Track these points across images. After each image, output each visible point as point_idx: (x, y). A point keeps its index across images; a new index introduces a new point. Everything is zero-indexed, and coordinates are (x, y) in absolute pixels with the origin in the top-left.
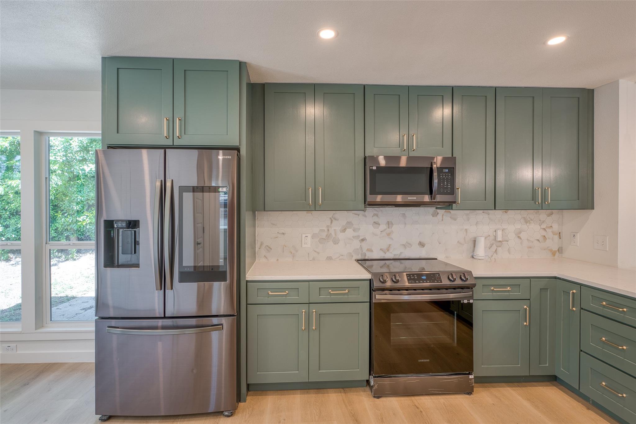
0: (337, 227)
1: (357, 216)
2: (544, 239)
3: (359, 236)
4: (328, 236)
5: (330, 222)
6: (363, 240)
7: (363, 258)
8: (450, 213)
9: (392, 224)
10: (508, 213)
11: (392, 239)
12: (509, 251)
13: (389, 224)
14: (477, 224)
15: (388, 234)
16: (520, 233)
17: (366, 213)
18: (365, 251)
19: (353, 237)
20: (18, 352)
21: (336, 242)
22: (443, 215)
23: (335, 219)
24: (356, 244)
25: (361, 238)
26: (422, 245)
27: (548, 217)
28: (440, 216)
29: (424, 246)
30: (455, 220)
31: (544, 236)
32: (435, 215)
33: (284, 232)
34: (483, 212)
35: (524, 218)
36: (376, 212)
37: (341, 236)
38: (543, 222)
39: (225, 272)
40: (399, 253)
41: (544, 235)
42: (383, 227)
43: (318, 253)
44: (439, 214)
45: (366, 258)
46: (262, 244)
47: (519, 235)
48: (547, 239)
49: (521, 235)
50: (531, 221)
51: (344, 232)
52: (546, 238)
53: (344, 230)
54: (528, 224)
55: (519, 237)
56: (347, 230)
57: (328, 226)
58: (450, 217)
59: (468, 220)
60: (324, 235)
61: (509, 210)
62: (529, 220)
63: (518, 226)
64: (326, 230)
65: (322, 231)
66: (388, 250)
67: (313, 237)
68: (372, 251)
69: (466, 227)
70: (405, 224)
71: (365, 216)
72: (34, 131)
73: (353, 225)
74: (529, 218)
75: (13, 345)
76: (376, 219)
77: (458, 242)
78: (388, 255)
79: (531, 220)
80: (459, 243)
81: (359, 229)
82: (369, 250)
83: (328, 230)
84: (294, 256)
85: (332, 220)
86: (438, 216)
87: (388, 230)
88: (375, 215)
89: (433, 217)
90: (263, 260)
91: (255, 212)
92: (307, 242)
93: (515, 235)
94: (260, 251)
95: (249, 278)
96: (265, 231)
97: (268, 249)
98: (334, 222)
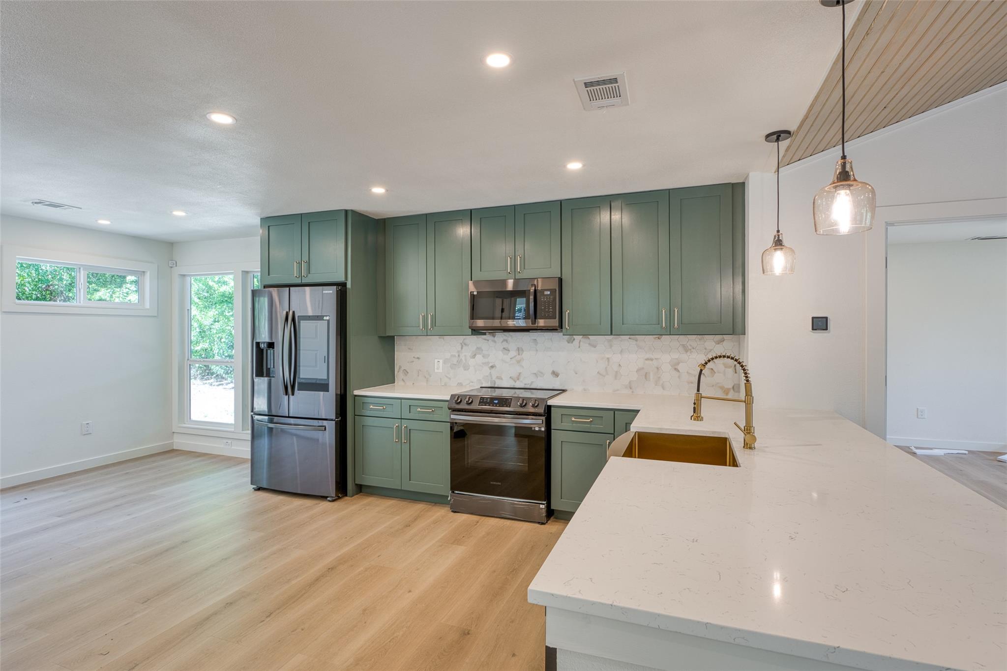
0: (467, 352)
1: (486, 341)
2: (712, 372)
3: (488, 363)
4: (459, 362)
5: (460, 347)
6: (492, 367)
7: (493, 386)
8: (589, 338)
9: (522, 350)
10: (662, 339)
11: (523, 367)
12: (663, 388)
13: (519, 350)
14: (621, 352)
15: (519, 362)
16: (678, 364)
17: (496, 339)
18: (494, 378)
19: (483, 363)
20: (233, 448)
21: (466, 368)
22: (580, 341)
23: (465, 344)
24: (486, 370)
25: (490, 365)
26: (555, 374)
27: (717, 345)
28: (576, 342)
29: (558, 376)
30: (595, 347)
31: (712, 369)
33: (419, 357)
34: (629, 338)
35: (684, 346)
36: (505, 338)
37: (472, 362)
38: (710, 351)
39: (326, 385)
40: (530, 382)
41: (712, 367)
42: (513, 353)
43: (450, 379)
44: (575, 340)
45: (496, 386)
46: (400, 367)
47: (676, 367)
48: (715, 373)
49: (679, 367)
50: (692, 350)
51: (474, 358)
52: (714, 371)
53: (474, 356)
54: (689, 353)
55: (676, 369)
56: (477, 356)
57: (458, 352)
58: (589, 344)
59: (611, 346)
60: (455, 360)
61: (663, 336)
62: (690, 348)
63: (675, 355)
64: (457, 355)
65: (454, 356)
66: (518, 379)
67: (444, 362)
68: (502, 379)
69: (607, 356)
70: (537, 350)
71: (495, 342)
72: (242, 271)
73: (482, 350)
74: (691, 345)
75: (229, 441)
76: (505, 345)
77: (598, 372)
78: (518, 385)
79: (693, 348)
80: (600, 374)
81: (489, 355)
82: (499, 378)
83: (459, 356)
84: (427, 381)
85: (463, 345)
86: (574, 342)
87: (518, 357)
88: (504, 340)
89: (569, 343)
90: (401, 383)
91: (393, 337)
92: (439, 368)
93: (671, 367)
94: (399, 375)
95: (356, 392)
96: (403, 355)
97: (406, 372)
98: (464, 348)
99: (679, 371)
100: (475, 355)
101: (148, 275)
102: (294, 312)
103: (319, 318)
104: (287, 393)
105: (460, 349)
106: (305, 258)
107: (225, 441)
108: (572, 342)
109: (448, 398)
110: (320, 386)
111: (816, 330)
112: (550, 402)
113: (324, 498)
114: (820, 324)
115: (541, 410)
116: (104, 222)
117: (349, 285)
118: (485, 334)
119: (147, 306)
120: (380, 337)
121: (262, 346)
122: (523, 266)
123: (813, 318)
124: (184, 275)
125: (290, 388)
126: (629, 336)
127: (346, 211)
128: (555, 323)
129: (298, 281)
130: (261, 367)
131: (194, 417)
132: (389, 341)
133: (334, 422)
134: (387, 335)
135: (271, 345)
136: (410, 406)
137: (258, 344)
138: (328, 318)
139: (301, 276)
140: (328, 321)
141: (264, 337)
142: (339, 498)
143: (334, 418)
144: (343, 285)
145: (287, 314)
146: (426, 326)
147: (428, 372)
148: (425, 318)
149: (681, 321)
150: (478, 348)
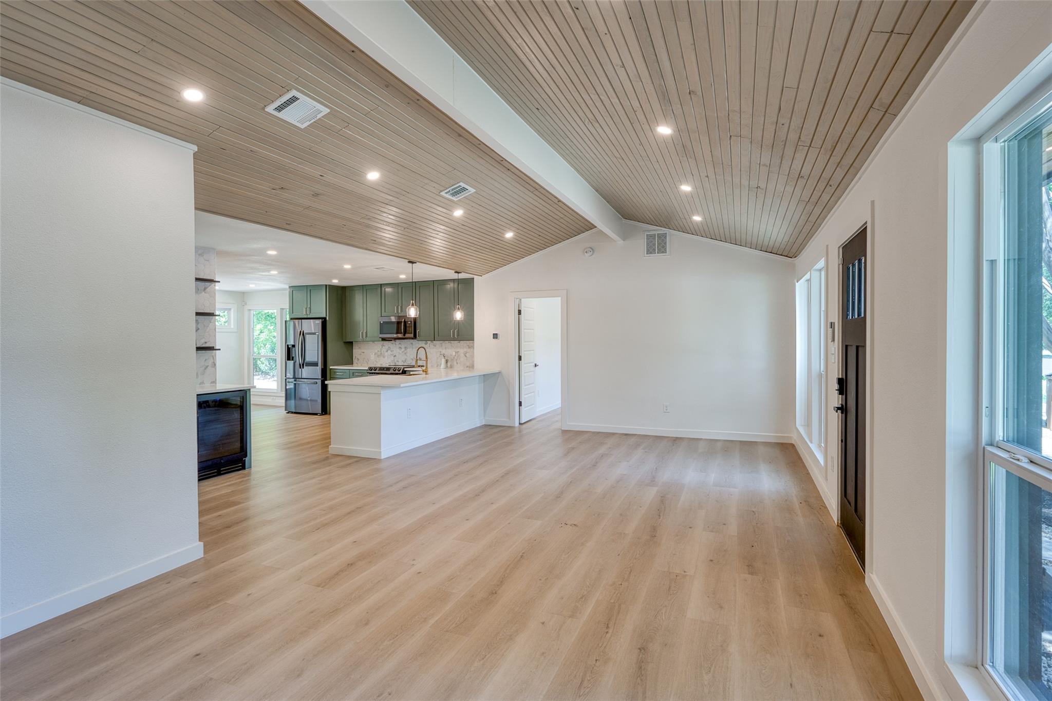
0: (384, 349)
1: (392, 344)
4: (381, 354)
6: (395, 356)
13: (406, 348)
14: (446, 348)
15: (405, 353)
16: (466, 353)
17: (396, 343)
19: (391, 354)
21: (384, 357)
24: (393, 358)
28: (428, 344)
30: (435, 346)
37: (387, 354)
39: (318, 363)
42: (403, 350)
43: (377, 362)
45: (396, 365)
46: (356, 357)
53: (387, 351)
55: (466, 356)
59: (442, 346)
60: (379, 353)
65: (379, 351)
66: (406, 362)
67: (375, 354)
70: (413, 348)
72: (281, 310)
73: (391, 348)
75: (275, 397)
76: (400, 346)
81: (394, 351)
82: (397, 361)
83: (381, 351)
84: (367, 363)
85: (383, 345)
87: (405, 351)
88: (400, 344)
89: (426, 344)
90: (356, 364)
91: (352, 343)
92: (373, 357)
94: (355, 361)
95: (331, 367)
96: (356, 351)
97: (358, 359)
98: (383, 347)
101: (232, 310)
102: (303, 331)
103: (314, 334)
104: (300, 368)
105: (381, 348)
106: (309, 306)
107: (272, 397)
109: (367, 368)
110: (315, 364)
111: (494, 338)
112: (405, 369)
113: (316, 414)
115: (401, 372)
117: (327, 319)
118: (391, 340)
119: (232, 327)
120: (344, 342)
121: (290, 346)
122: (402, 311)
123: (493, 334)
124: (250, 310)
125: (302, 366)
127: (326, 285)
128: (412, 335)
129: (306, 317)
130: (289, 357)
132: (350, 344)
133: (320, 380)
134: (347, 341)
135: (294, 346)
136: (353, 373)
137: (288, 345)
138: (317, 334)
139: (307, 314)
141: (291, 342)
142: (323, 415)
143: (320, 378)
144: (325, 319)
145: (301, 332)
146: (363, 337)
147: (368, 359)
148: (362, 333)
149: (458, 335)
150: (389, 347)
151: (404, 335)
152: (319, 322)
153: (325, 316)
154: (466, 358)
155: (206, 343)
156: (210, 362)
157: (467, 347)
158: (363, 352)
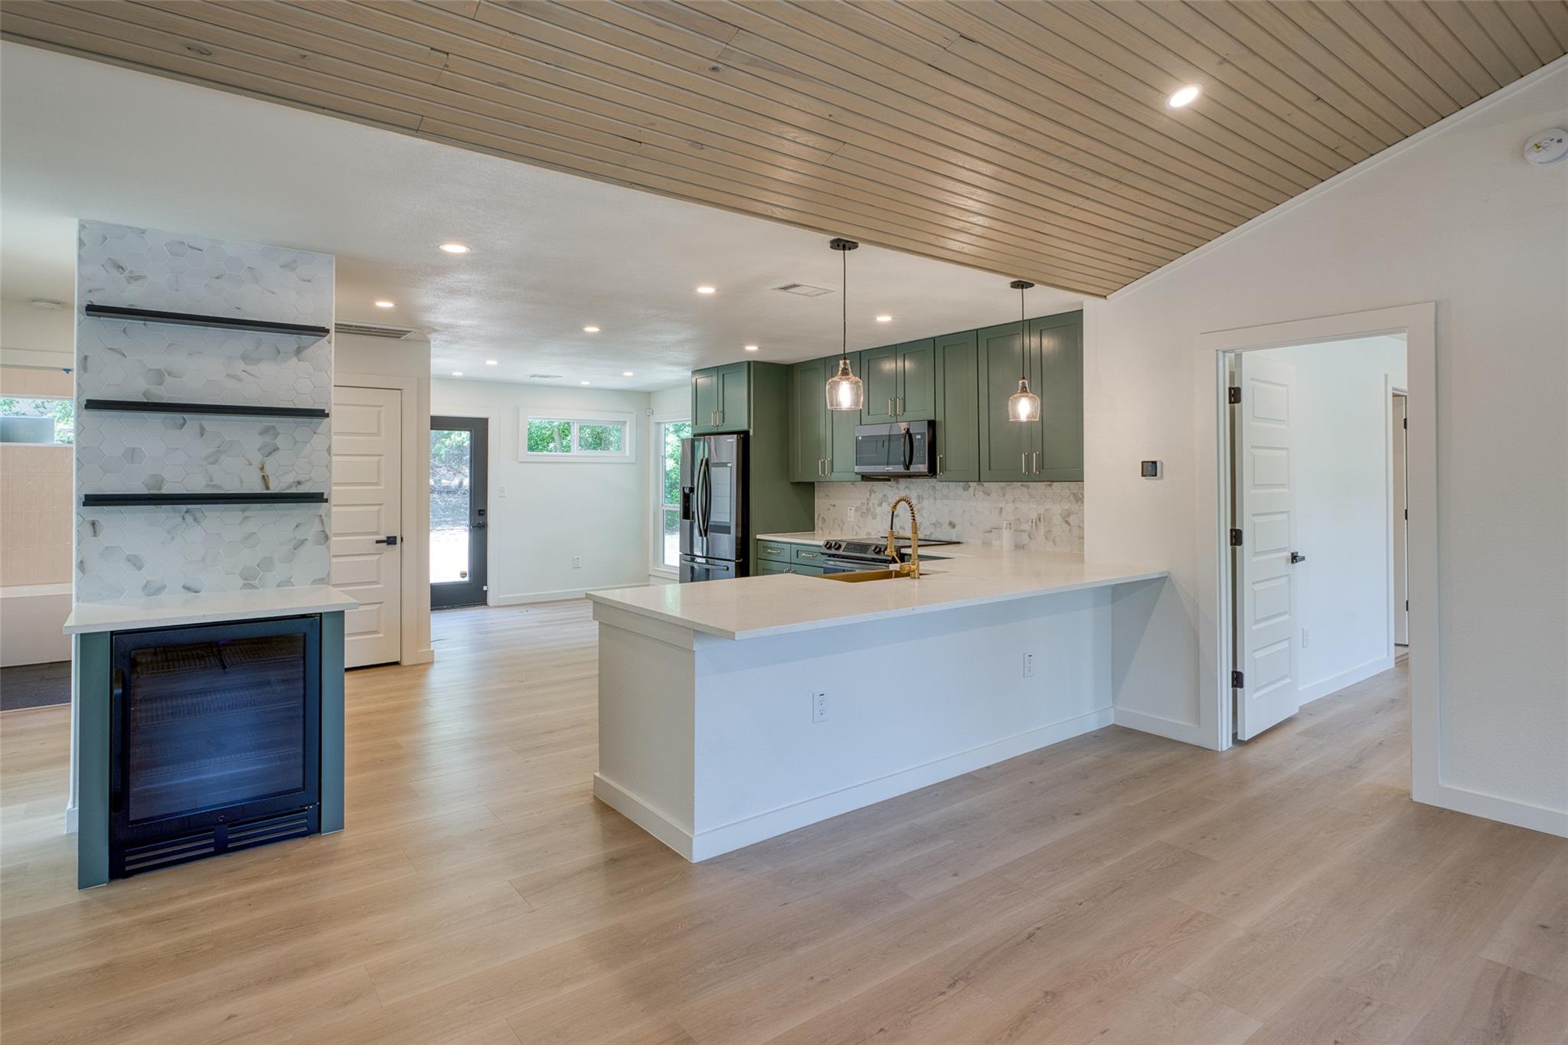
0: (875, 499)
4: (868, 510)
5: (869, 493)
8: (983, 486)
11: (923, 517)
12: (1054, 543)
14: (1014, 501)
16: (1069, 515)
17: (900, 486)
21: (874, 516)
26: (952, 525)
28: (971, 490)
29: (954, 528)
30: (989, 495)
32: (966, 489)
33: (834, 504)
34: (1022, 485)
37: (878, 510)
39: (729, 528)
43: (860, 528)
46: (819, 515)
53: (880, 505)
55: (1068, 523)
56: (884, 504)
57: (868, 499)
58: (984, 492)
59: (1004, 495)
60: (863, 509)
64: (866, 503)
65: (863, 504)
67: (856, 511)
68: (904, 529)
69: (1001, 505)
70: (935, 499)
71: (898, 488)
73: (888, 498)
83: (868, 503)
84: (841, 530)
85: (872, 491)
86: (970, 489)
88: (907, 487)
89: (964, 490)
90: (820, 531)
91: (813, 483)
92: (851, 516)
93: (1061, 520)
94: (818, 522)
95: (758, 537)
96: (821, 503)
97: (824, 520)
98: (873, 495)
99: (1069, 524)
100: (882, 503)
101: (628, 424)
102: (708, 460)
103: (727, 464)
104: (701, 535)
105: (868, 497)
106: (721, 409)
108: (968, 490)
109: (823, 544)
110: (726, 529)
111: (1145, 476)
114: (1150, 469)
116: (585, 383)
117: (751, 434)
119: (627, 454)
120: (794, 483)
121: (687, 491)
122: (904, 409)
123: (1143, 462)
124: (660, 423)
125: (703, 532)
126: (1021, 483)
127: (749, 363)
129: (717, 430)
130: (686, 511)
131: (667, 562)
132: (807, 488)
133: (734, 563)
134: (796, 481)
135: (692, 491)
136: (798, 551)
137: (684, 490)
139: (718, 425)
140: (731, 467)
141: (688, 482)
143: (734, 559)
144: (746, 433)
145: (702, 460)
146: (823, 472)
147: (842, 520)
148: (823, 464)
149: (1041, 466)
150: (885, 496)
151: (908, 468)
152: (732, 440)
153: (745, 428)
154: (1068, 528)
155: (299, 483)
156: (311, 531)
157: (1072, 498)
158: (834, 506)
